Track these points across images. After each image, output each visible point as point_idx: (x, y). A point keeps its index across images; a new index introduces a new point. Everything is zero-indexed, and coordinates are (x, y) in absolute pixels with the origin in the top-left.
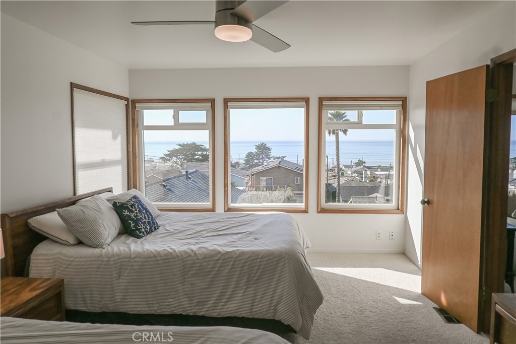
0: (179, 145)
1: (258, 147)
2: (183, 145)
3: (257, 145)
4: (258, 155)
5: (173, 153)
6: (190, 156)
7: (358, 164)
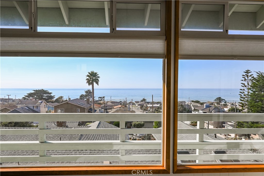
0: (34, 91)
1: (86, 92)
2: (36, 91)
3: (86, 91)
4: (86, 96)
5: (30, 95)
6: (40, 97)
7: (142, 101)
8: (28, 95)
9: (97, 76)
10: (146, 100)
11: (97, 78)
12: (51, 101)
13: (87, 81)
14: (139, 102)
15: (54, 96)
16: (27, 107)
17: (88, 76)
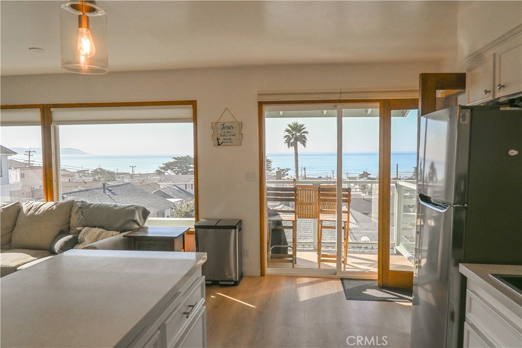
0: (174, 158)
2: (178, 159)
5: (168, 166)
6: (185, 169)
7: (362, 176)
8: (165, 165)
9: (304, 131)
10: (369, 175)
11: (303, 134)
13: (286, 139)
14: (357, 178)
16: (176, 186)
17: (287, 131)
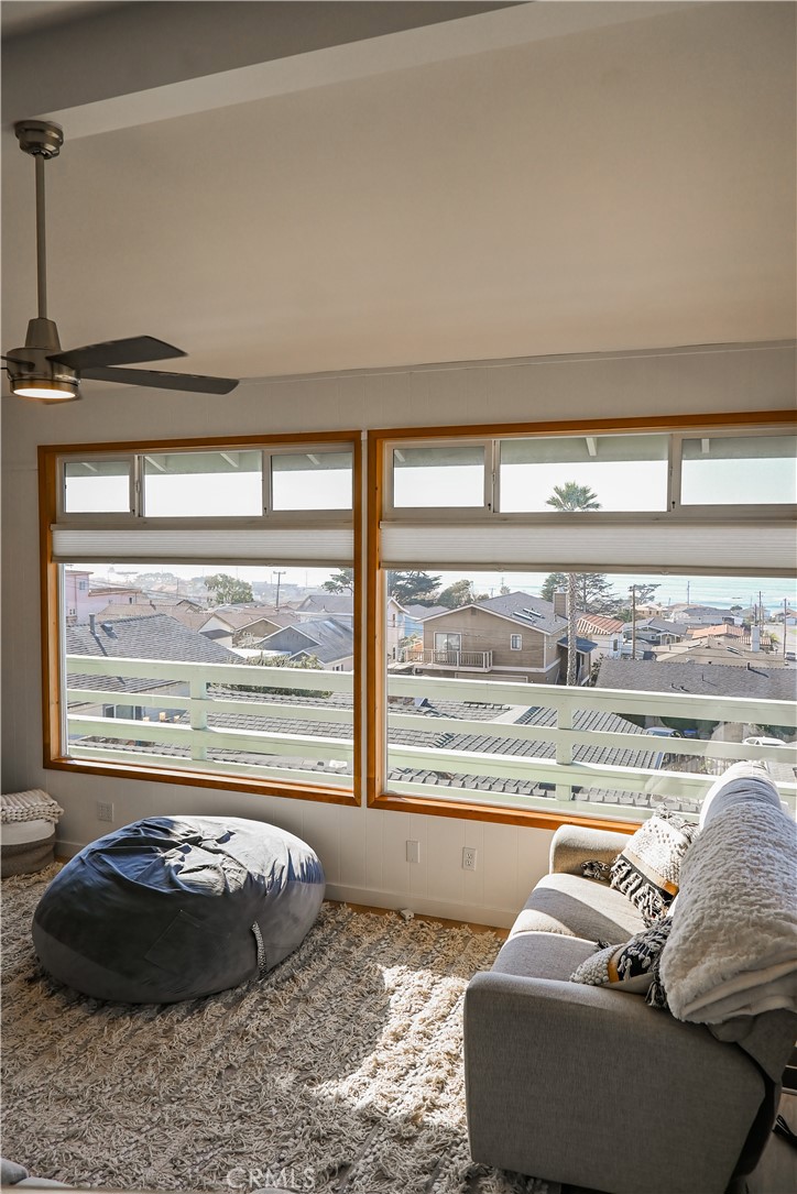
12: (429, 596)
15: (436, 579)
16: (331, 620)
17: (552, 501)
